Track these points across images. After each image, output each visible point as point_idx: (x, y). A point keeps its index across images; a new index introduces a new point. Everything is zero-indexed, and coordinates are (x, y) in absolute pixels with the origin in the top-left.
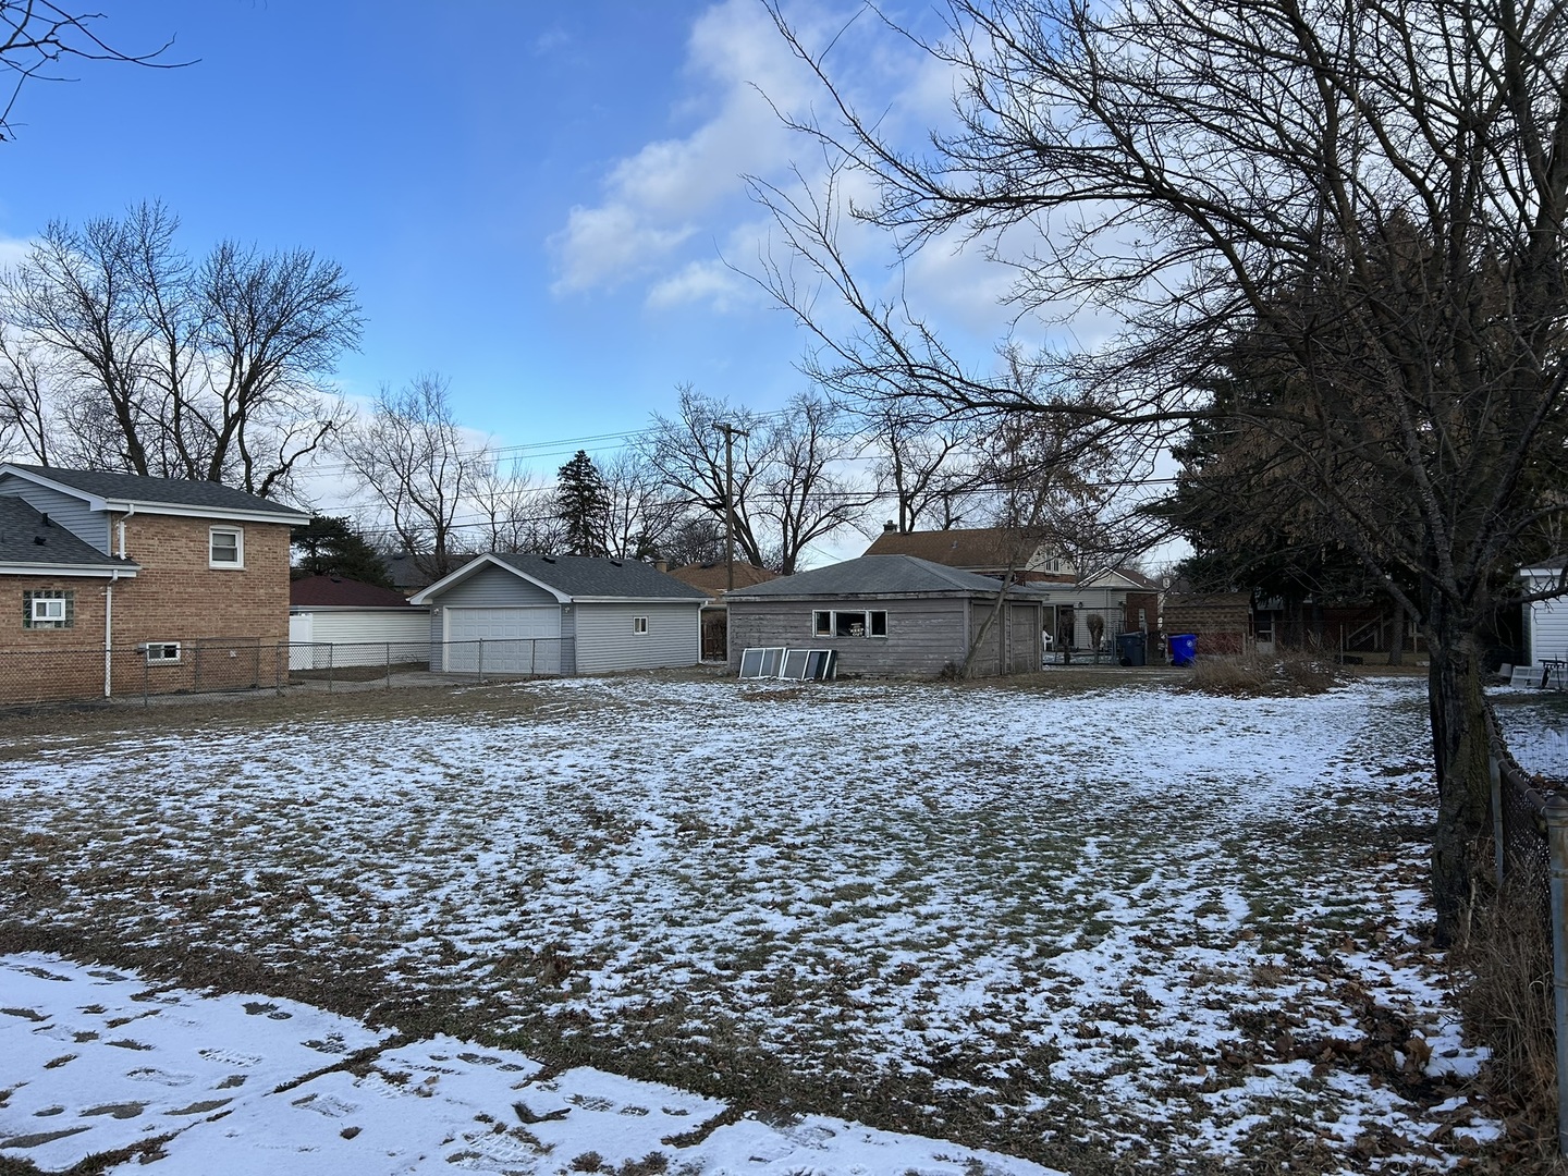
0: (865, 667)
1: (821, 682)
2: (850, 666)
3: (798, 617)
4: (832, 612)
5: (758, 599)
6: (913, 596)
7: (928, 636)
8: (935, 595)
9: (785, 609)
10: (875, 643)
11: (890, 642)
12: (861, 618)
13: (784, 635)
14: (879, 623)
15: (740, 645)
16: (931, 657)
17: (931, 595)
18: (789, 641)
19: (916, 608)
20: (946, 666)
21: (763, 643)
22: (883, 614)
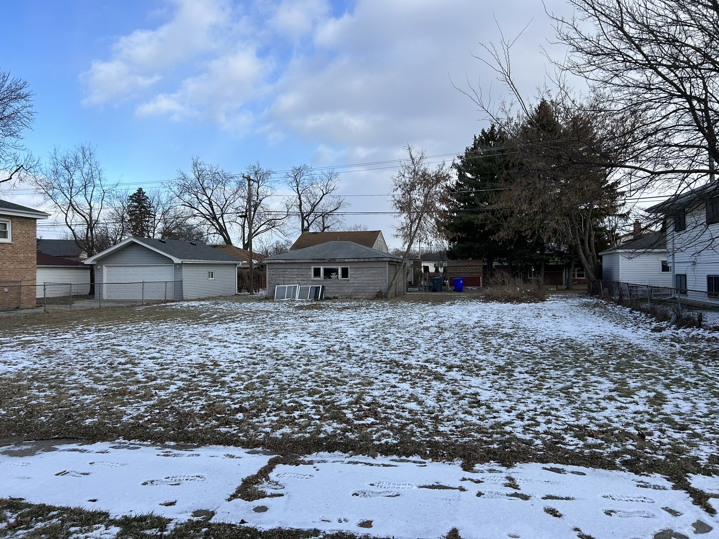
0: (338, 293)
1: (318, 300)
2: (331, 293)
3: (305, 270)
4: (321, 267)
5: (283, 261)
6: (362, 260)
7: (369, 278)
8: (373, 260)
9: (297, 266)
10: (343, 282)
11: (351, 282)
12: (336, 271)
13: (297, 279)
14: (345, 273)
15: (274, 284)
16: (371, 288)
17: (371, 260)
18: (300, 282)
19: (363, 265)
20: (378, 292)
21: (286, 282)
22: (347, 268)
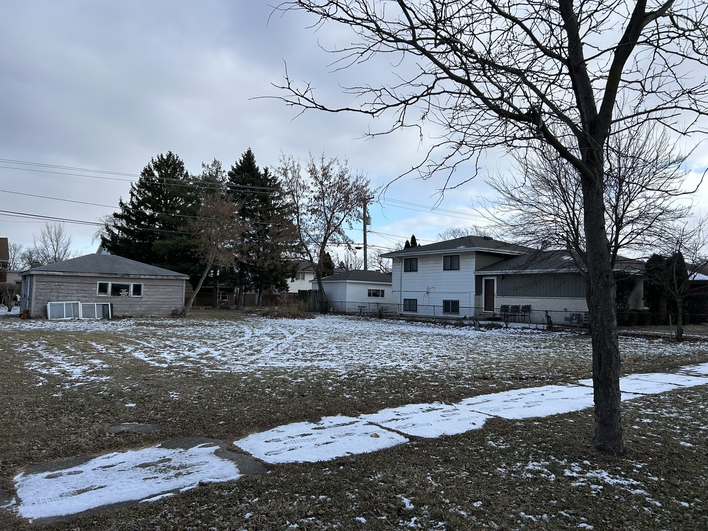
0: (128, 312)
1: (109, 319)
2: (120, 311)
3: (87, 285)
4: (110, 283)
5: (61, 274)
6: (160, 277)
7: (164, 297)
8: (172, 278)
9: (79, 280)
10: (135, 299)
11: (144, 300)
12: (127, 287)
13: (76, 295)
14: (137, 290)
15: (43, 300)
16: (165, 306)
17: (170, 278)
18: (80, 298)
19: (158, 283)
20: (173, 311)
21: (60, 298)
22: (140, 285)
